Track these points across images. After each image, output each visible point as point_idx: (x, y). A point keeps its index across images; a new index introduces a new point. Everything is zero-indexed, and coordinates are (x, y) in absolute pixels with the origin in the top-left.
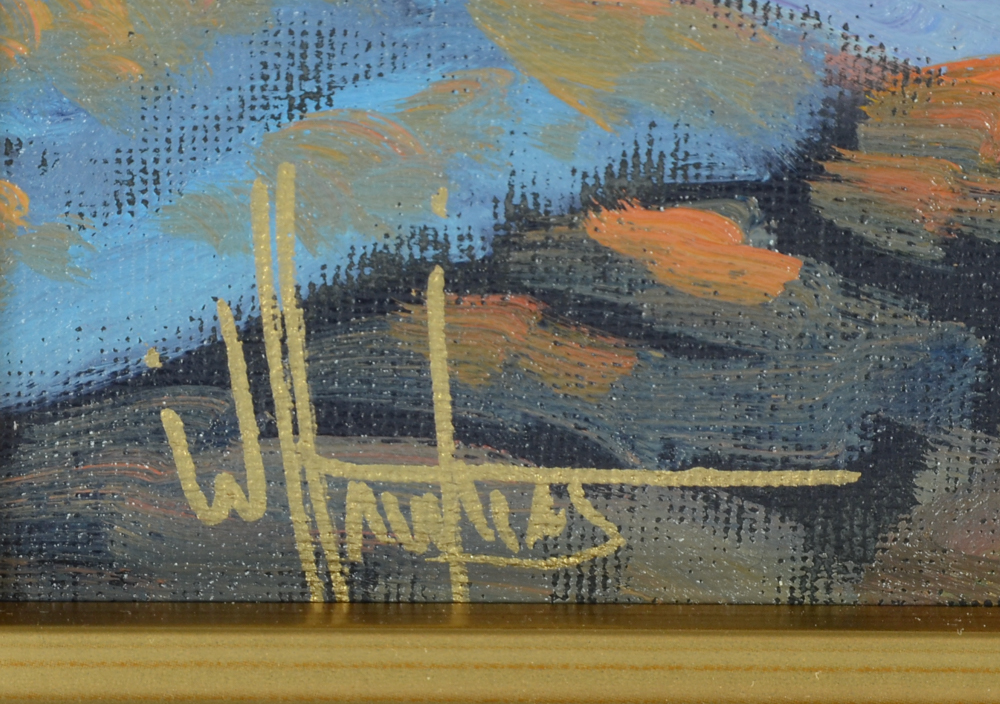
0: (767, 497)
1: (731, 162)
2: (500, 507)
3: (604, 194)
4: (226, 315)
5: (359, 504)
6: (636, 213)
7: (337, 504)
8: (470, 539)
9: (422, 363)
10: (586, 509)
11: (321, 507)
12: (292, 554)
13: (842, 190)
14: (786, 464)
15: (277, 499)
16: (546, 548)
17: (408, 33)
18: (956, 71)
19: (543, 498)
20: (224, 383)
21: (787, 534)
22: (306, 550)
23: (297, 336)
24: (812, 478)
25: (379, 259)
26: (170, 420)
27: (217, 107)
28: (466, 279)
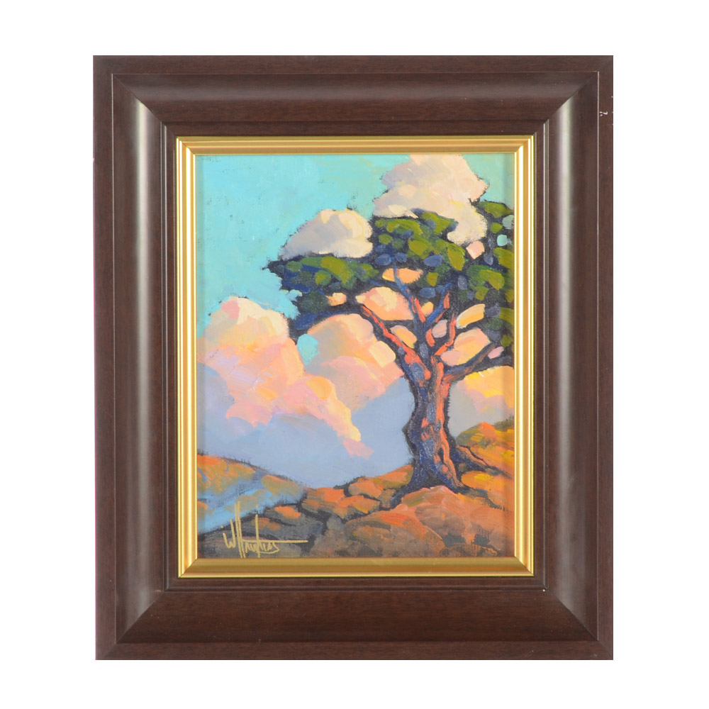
0: (297, 544)
1: (291, 500)
2: (264, 546)
3: (277, 505)
4: (231, 520)
5: (247, 545)
6: (281, 507)
7: (244, 545)
8: (261, 550)
9: (255, 527)
10: (275, 546)
11: (242, 546)
12: (239, 552)
13: (306, 504)
14: (299, 540)
15: (237, 545)
16: (270, 551)
17: (253, 485)
18: (319, 489)
19: (270, 544)
20: (230, 529)
21: (299, 549)
22: (240, 551)
23: (240, 524)
24: (302, 541)
25: (250, 514)
26: (224, 534)
27: (230, 494)
28: (260, 516)
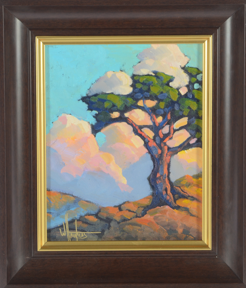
0: (96, 234)
1: (93, 213)
2: (80, 235)
3: (86, 215)
4: (63, 223)
5: (71, 234)
6: (88, 216)
7: (70, 235)
8: (78, 237)
9: (75, 226)
10: (85, 235)
11: (69, 235)
12: (67, 238)
13: (100, 215)
14: (97, 232)
15: (66, 234)
16: (82, 237)
17: (74, 205)
18: (106, 207)
19: (82, 234)
20: (63, 227)
21: (97, 236)
22: (68, 237)
23: (68, 224)
24: (98, 233)
25: (73, 219)
26: (60, 229)
27: (63, 210)
28: (78, 220)
